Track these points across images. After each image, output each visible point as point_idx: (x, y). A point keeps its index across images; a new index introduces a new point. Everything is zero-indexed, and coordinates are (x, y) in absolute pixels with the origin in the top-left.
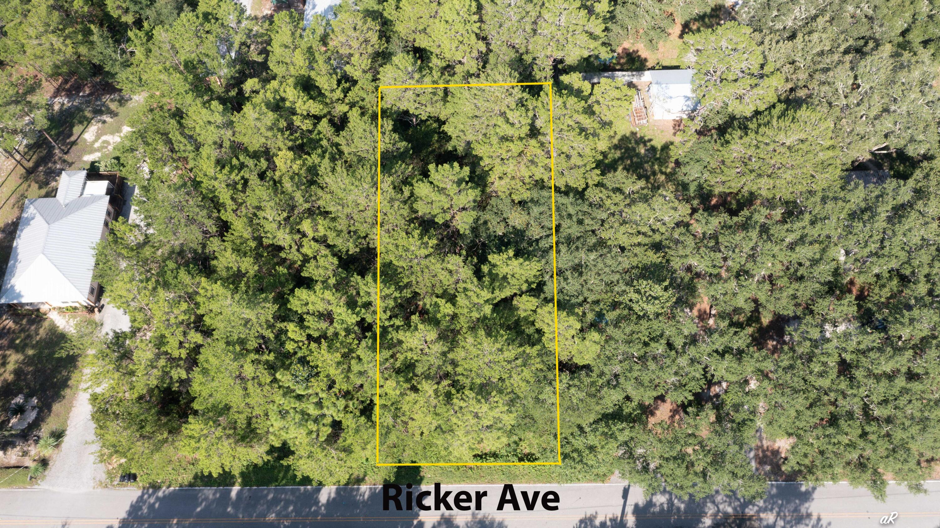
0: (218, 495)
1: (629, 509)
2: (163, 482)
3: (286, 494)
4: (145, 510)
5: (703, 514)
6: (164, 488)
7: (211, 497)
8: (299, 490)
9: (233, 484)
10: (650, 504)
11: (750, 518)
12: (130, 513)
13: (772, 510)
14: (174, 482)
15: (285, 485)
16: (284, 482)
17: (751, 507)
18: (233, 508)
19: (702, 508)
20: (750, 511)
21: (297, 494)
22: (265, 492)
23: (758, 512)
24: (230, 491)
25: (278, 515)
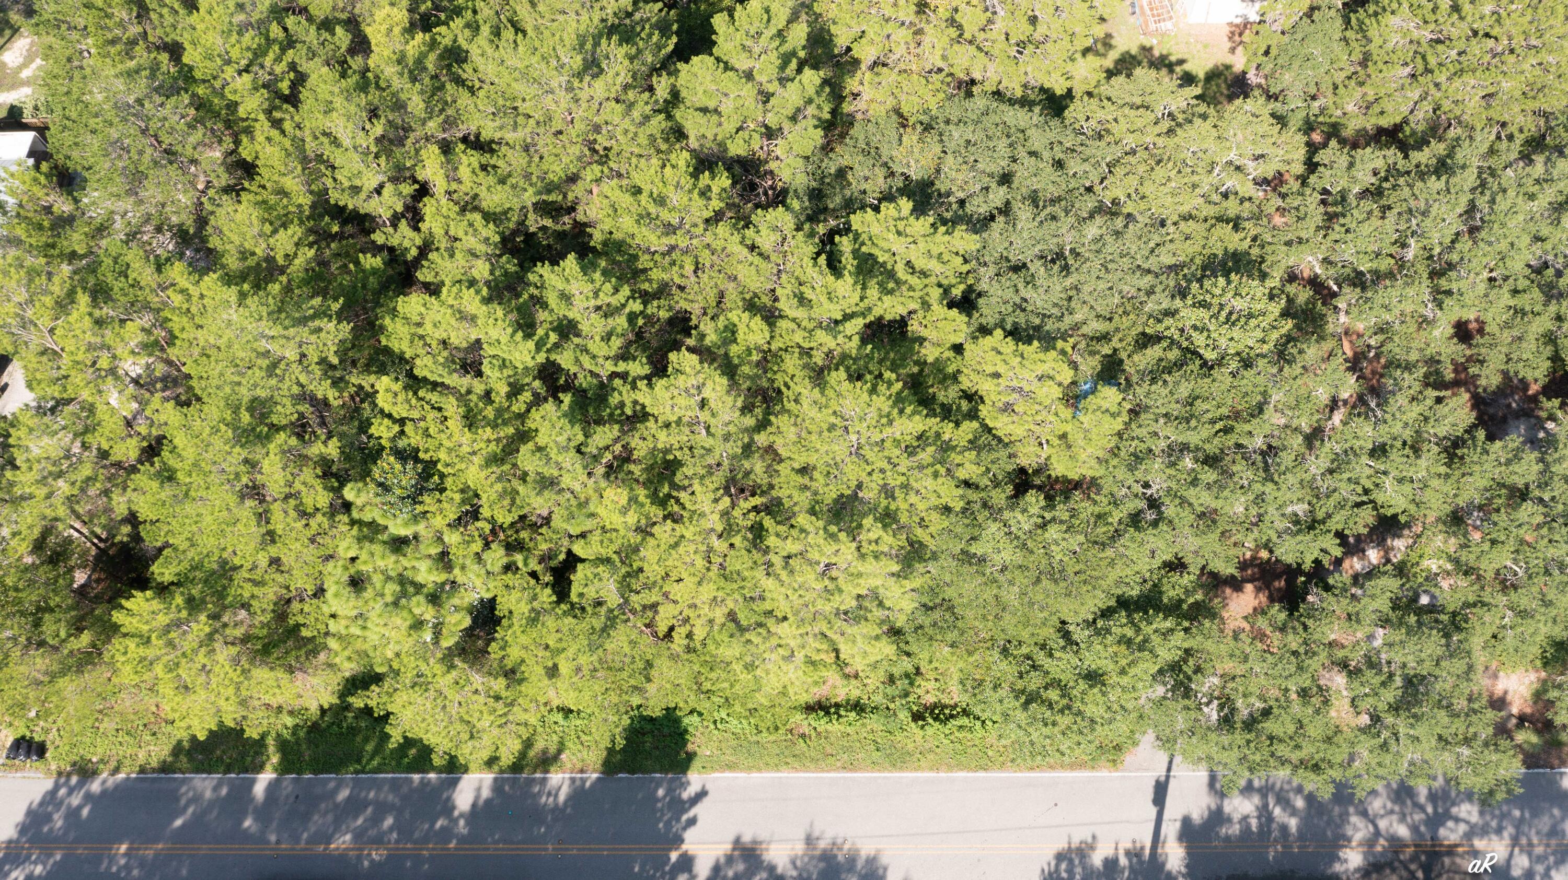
0: (224, 791)
1: (1171, 829)
2: (102, 761)
3: (379, 789)
4: (58, 821)
5: (1340, 840)
6: (104, 775)
7: (208, 794)
8: (411, 781)
9: (260, 768)
10: (1217, 817)
11: (1451, 851)
12: (23, 829)
13: (1499, 831)
14: (127, 762)
15: (377, 770)
16: (375, 763)
17: (1450, 824)
18: (256, 820)
19: (1339, 826)
20: (1450, 834)
21: (405, 789)
22: (332, 785)
23: (1469, 836)
24: (253, 782)
25: (358, 835)
